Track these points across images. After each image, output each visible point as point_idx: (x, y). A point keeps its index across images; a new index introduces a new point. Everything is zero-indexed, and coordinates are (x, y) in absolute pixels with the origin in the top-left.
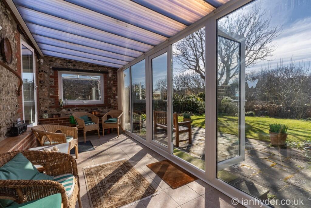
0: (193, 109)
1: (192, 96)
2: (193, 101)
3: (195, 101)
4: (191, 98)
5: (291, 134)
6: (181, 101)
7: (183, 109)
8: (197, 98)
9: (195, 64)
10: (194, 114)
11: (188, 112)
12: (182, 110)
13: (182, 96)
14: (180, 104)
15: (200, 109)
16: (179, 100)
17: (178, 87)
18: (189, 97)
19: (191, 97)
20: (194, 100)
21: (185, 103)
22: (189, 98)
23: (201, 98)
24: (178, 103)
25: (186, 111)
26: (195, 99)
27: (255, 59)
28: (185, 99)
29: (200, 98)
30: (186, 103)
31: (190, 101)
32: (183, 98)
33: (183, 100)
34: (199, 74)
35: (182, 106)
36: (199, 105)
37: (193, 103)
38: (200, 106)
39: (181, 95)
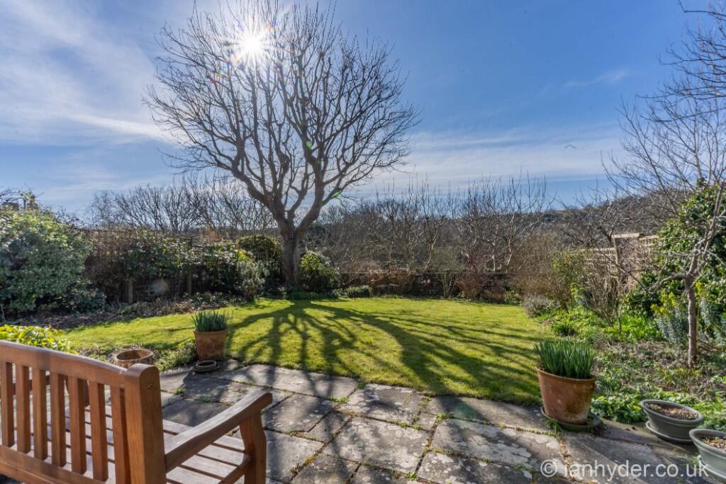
0: (223, 283)
1: (221, 244)
2: (224, 260)
3: (231, 261)
4: (219, 251)
5: (517, 351)
6: (183, 260)
7: (190, 284)
8: (236, 251)
9: (233, 154)
10: (228, 299)
11: (208, 294)
12: (186, 290)
13: (190, 244)
14: (180, 268)
15: (246, 284)
16: (178, 256)
17: (176, 221)
18: (213, 247)
19: (218, 248)
20: (228, 256)
21: (198, 267)
22: (211, 249)
23: (249, 253)
24: (173, 268)
25: (202, 292)
26: (231, 254)
27: (374, 166)
28: (196, 253)
29: (247, 251)
30: (202, 267)
31: (217, 260)
32: (193, 249)
33: (192, 256)
34: (244, 184)
35: (186, 276)
36: (243, 272)
37: (225, 265)
38: (245, 276)
39: (185, 240)
